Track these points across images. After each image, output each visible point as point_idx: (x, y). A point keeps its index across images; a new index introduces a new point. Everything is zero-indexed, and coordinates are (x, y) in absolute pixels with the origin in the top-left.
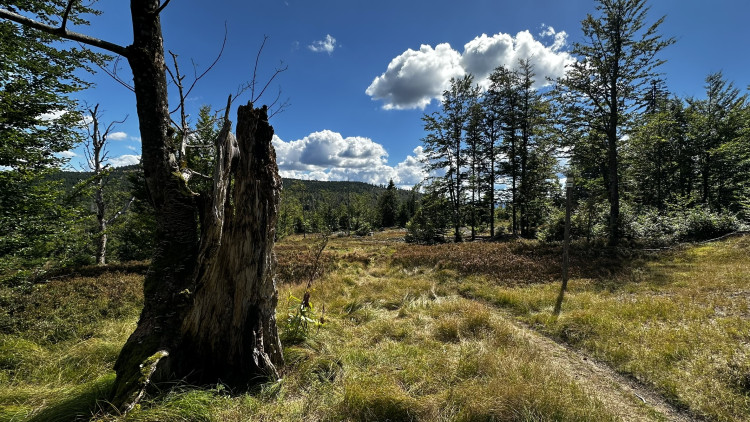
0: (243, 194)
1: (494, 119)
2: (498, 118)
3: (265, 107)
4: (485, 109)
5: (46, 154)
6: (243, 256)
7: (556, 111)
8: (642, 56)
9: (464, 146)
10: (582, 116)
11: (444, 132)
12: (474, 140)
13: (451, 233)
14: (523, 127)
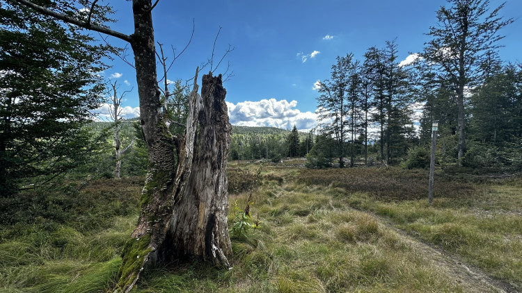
0: (206, 136)
1: (367, 83)
2: (370, 83)
3: (220, 76)
4: (361, 77)
5: (85, 111)
6: (205, 179)
7: (417, 76)
8: (484, 34)
9: (346, 102)
10: (436, 79)
11: (332, 93)
12: (354, 98)
13: (336, 162)
14: (389, 88)
